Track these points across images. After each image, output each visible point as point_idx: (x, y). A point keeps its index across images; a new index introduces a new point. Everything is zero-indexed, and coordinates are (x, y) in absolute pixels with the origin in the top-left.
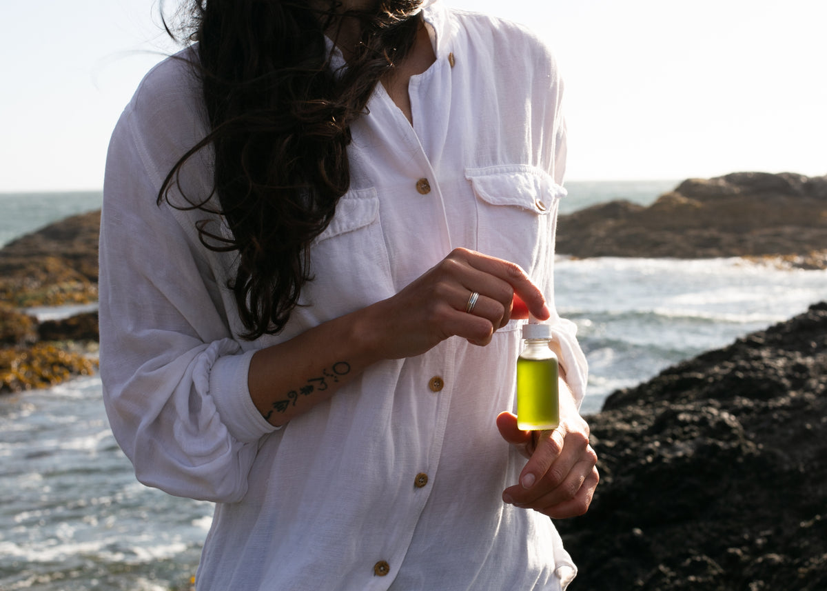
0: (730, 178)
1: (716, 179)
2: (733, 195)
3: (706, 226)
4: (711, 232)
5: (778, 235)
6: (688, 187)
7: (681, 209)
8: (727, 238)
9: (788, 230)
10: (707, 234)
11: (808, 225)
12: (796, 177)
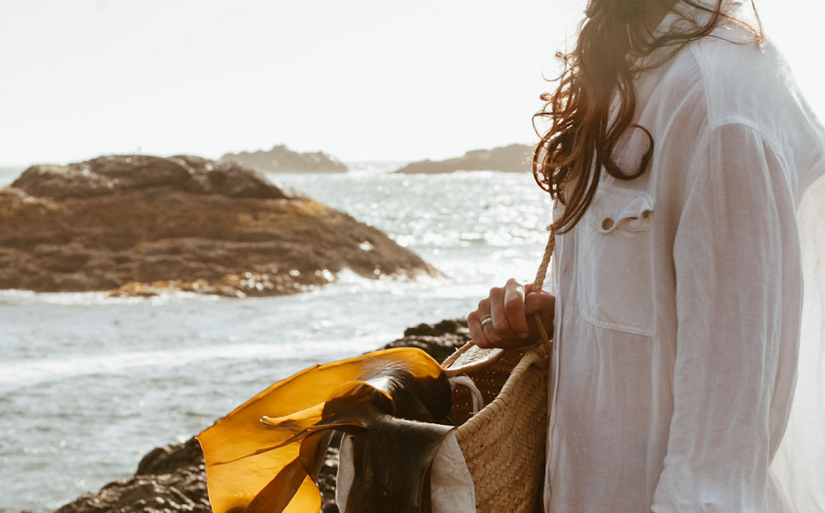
0: (97, 165)
1: (77, 167)
2: (105, 192)
3: (65, 239)
4: (74, 248)
5: (176, 251)
6: (33, 179)
7: (26, 213)
8: (100, 256)
9: (189, 243)
10: (67, 250)
11: (219, 235)
12: (198, 164)
